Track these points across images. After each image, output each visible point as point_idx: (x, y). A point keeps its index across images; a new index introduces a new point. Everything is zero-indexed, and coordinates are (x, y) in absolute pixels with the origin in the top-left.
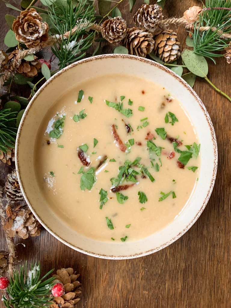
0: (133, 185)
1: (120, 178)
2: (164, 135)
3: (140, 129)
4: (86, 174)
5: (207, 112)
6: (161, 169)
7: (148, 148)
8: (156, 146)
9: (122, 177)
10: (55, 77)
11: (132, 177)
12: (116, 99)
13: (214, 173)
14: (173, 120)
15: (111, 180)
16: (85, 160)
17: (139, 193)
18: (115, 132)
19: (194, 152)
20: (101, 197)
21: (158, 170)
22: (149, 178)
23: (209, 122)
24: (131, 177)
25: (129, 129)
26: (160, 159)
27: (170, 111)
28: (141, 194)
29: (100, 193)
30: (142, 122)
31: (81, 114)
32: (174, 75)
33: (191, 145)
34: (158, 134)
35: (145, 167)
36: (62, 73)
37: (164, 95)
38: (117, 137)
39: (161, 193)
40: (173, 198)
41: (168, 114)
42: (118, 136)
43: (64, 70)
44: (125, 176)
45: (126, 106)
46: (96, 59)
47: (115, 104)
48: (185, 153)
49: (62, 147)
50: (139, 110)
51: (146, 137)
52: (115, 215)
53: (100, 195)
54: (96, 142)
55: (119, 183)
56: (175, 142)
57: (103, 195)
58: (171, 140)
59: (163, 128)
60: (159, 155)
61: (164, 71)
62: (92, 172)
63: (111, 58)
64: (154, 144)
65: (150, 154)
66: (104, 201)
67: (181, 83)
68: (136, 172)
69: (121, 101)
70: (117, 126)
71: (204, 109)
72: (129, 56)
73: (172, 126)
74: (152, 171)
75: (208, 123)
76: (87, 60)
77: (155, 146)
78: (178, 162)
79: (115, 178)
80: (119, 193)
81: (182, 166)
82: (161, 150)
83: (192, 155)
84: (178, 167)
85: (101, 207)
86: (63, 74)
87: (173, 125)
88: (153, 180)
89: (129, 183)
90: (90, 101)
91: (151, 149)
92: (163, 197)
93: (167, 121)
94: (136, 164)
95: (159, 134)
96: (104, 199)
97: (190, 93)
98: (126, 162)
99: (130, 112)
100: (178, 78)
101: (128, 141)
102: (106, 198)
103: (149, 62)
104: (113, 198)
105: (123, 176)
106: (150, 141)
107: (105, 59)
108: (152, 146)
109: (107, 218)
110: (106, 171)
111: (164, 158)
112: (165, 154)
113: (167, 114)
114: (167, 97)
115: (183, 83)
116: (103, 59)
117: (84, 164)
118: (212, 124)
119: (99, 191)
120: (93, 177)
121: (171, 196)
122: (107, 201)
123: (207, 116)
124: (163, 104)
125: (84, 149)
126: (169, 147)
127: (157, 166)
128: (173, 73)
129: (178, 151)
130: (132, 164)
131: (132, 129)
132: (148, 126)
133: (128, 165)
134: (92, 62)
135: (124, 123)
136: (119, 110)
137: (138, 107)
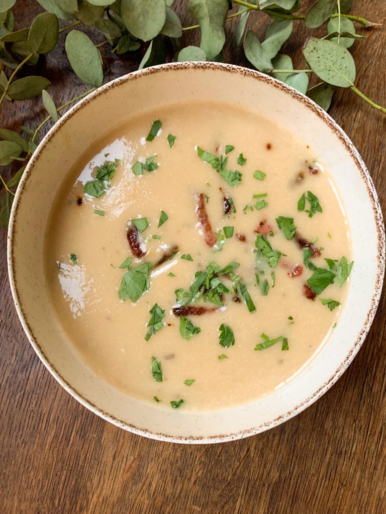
0: (213, 310)
1: (193, 292)
2: (291, 231)
3: (248, 211)
4: (134, 271)
5: (379, 204)
6: (271, 291)
7: (257, 249)
8: (272, 248)
9: (197, 292)
10: (113, 84)
11: (216, 295)
12: (217, 149)
13: (368, 320)
14: (313, 207)
15: (177, 291)
16: (138, 246)
17: (222, 327)
18: (202, 208)
19: (339, 273)
20: (152, 319)
21: (265, 292)
22: (245, 303)
23: (378, 224)
24: (213, 296)
25: (229, 207)
26: (273, 274)
27: (309, 190)
28: (226, 329)
29: (151, 312)
30: (256, 200)
31: (149, 162)
32: (332, 125)
33: (337, 261)
34: (280, 228)
35: (243, 283)
36: (127, 79)
37: (306, 160)
38: (204, 217)
39: (261, 336)
40: (283, 349)
41: (307, 196)
42: (206, 216)
43: (132, 76)
44: (202, 290)
45: (232, 165)
46: (195, 66)
47: (213, 158)
48: (322, 272)
49: (102, 214)
50: (254, 176)
51: (256, 229)
52: (171, 357)
53: (150, 314)
54: (164, 218)
55: (191, 300)
56: (307, 248)
57: (156, 317)
58: (302, 243)
59: (292, 218)
60: (273, 265)
61: (314, 114)
62: (146, 270)
63: (223, 72)
64: (268, 244)
65: (256, 261)
66: (156, 327)
67: (340, 142)
68: (224, 287)
69: (226, 154)
70: (208, 198)
71: (374, 197)
72: (256, 73)
73: (310, 218)
74: (254, 292)
75: (376, 225)
76: (178, 67)
77: (271, 248)
78: (306, 286)
79: (183, 290)
80: (185, 320)
81: (311, 295)
82: (279, 258)
83: (335, 280)
84: (304, 295)
85: (148, 337)
86: (129, 82)
87: (310, 216)
88: (252, 308)
89: (208, 305)
90: (170, 143)
91: (260, 252)
92: (265, 344)
93: (301, 207)
94: (227, 272)
95: (282, 227)
96: (156, 323)
97: (355, 163)
98: (210, 266)
99: (238, 177)
100: (337, 132)
101: (222, 228)
102: (160, 323)
103: (290, 92)
104: (174, 325)
105: (200, 289)
106: (262, 238)
107: (211, 70)
108: (264, 247)
109: (154, 359)
110: (170, 273)
111: (281, 274)
112: (285, 266)
113: (304, 195)
114: (311, 163)
115: (344, 142)
116: (207, 71)
117: (134, 253)
118: (384, 229)
119: (150, 308)
120: (146, 281)
121: (280, 345)
122: (160, 328)
123: (377, 212)
124: (301, 176)
125: (140, 226)
126: (296, 256)
127: (266, 285)
128: (331, 121)
129: (311, 266)
130: (220, 272)
131: (234, 208)
132: (264, 210)
133: (214, 272)
134: (187, 71)
135: (222, 195)
136: (218, 169)
137: (253, 171)
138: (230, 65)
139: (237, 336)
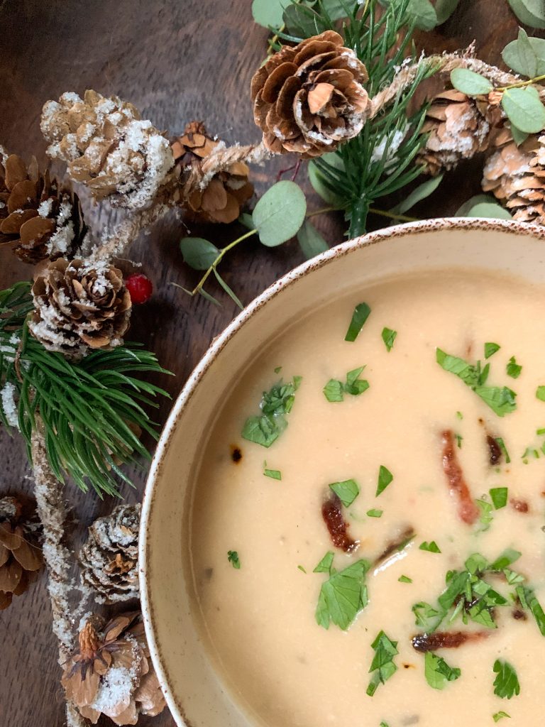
0: (481, 635)
1: (444, 607)
3: (531, 458)
4: (339, 576)
9: (452, 608)
11: (485, 611)
12: (469, 350)
15: (416, 607)
16: (343, 531)
17: (498, 666)
18: (450, 454)
20: (376, 660)
24: (479, 613)
25: (496, 451)
28: (504, 669)
29: (374, 646)
30: (541, 438)
31: (353, 379)
35: (529, 586)
38: (455, 476)
42: (459, 472)
44: (461, 603)
45: (498, 377)
46: (453, 227)
47: (465, 366)
49: (275, 475)
50: (537, 395)
52: (413, 720)
53: (372, 650)
54: (385, 478)
55: (440, 623)
57: (383, 653)
62: (360, 573)
66: (385, 670)
68: (496, 595)
69: (487, 358)
70: (460, 438)
79: (427, 604)
80: (434, 656)
85: (371, 690)
89: (471, 627)
90: (386, 344)
94: (501, 567)
96: (384, 663)
98: (471, 560)
99: (509, 399)
101: (487, 493)
102: (390, 664)
104: (414, 667)
105: (455, 604)
107: (479, 231)
109: (384, 725)
110: (403, 577)
116: (471, 232)
117: (337, 544)
119: (372, 638)
120: (361, 592)
122: (391, 674)
125: (345, 495)
130: (488, 569)
131: (507, 454)
133: (478, 570)
135: (484, 431)
136: (474, 386)
137: (535, 388)
139: (522, 678)
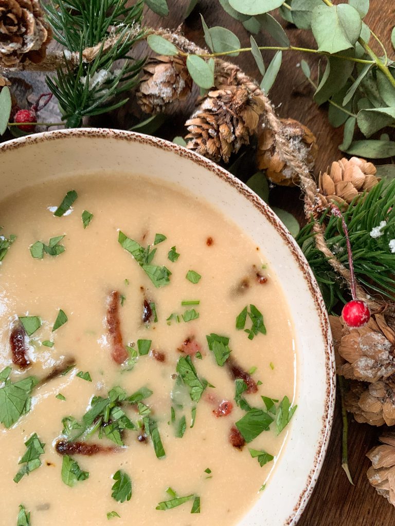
0: (110, 449)
1: (86, 424)
2: (224, 355)
3: (174, 322)
4: (13, 386)
5: (333, 348)
6: (188, 433)
7: (178, 374)
8: (197, 374)
9: (91, 424)
10: (4, 146)
11: (116, 431)
12: (144, 237)
13: (300, 504)
14: (255, 326)
15: (65, 420)
16: (23, 353)
17: (118, 475)
18: (114, 311)
19: (277, 417)
21: (180, 433)
22: (152, 444)
23: (328, 374)
24: (112, 432)
25: (149, 312)
26: (194, 409)
27: (252, 304)
28: (123, 478)
29: (27, 444)
30: (184, 308)
31: (53, 244)
32: (284, 235)
33: (277, 401)
34: (211, 348)
35: (153, 417)
36: (24, 143)
37: (254, 264)
38: (113, 325)
39: (167, 491)
40: (193, 512)
41: (249, 310)
42: (118, 323)
43: (31, 139)
44: (99, 422)
45: (161, 259)
46: (117, 136)
47: (138, 247)
48: (256, 414)
50: (187, 277)
51: (180, 347)
52: (45, 507)
53: (26, 447)
54: (61, 320)
55: (81, 435)
56: (241, 380)
57: (33, 451)
58: (236, 372)
59: (226, 336)
60: (196, 398)
61: (264, 218)
62: (28, 386)
63: (153, 147)
64: (193, 369)
65: (175, 389)
66: (31, 465)
67: (293, 258)
68: (128, 421)
69: (155, 244)
70: (124, 298)
71: (328, 338)
72: (195, 155)
73: (250, 340)
74: (166, 432)
75: (325, 374)
76: (93, 134)
77: (195, 374)
78: (233, 430)
79: (74, 419)
80: (71, 460)
81: (238, 441)
82: (204, 389)
83: (271, 426)
84: (230, 441)
85: (18, 477)
86: (27, 147)
87: (251, 337)
88: (160, 452)
89: (105, 442)
90: (84, 222)
91: (181, 379)
92: (172, 500)
93: (240, 324)
94: (135, 401)
95: (213, 348)
96: (32, 460)
97: (308, 288)
98: (113, 391)
99: (166, 275)
100: (290, 245)
101: (136, 342)
102: (37, 460)
103: (237, 185)
104: (54, 466)
105: (95, 421)
106: (187, 360)
107: (137, 143)
108: (187, 372)
109: (22, 507)
110: (60, 394)
111: (205, 410)
112: (212, 400)
113: (246, 309)
114: (259, 269)
115: (298, 259)
116: (132, 143)
117: (16, 362)
118: (335, 383)
119: (26, 440)
120: (26, 401)
121: (189, 505)
122: (36, 468)
123: (329, 359)
124: (245, 284)
125: (29, 326)
126: (225, 388)
127: (183, 423)
128: (283, 229)
129: (243, 404)
130: (125, 400)
131: (156, 316)
132: (193, 322)
133: (118, 398)
134: (106, 139)
135: (143, 296)
136: (141, 263)
137: (186, 271)
138: (163, 141)
139: (136, 488)
